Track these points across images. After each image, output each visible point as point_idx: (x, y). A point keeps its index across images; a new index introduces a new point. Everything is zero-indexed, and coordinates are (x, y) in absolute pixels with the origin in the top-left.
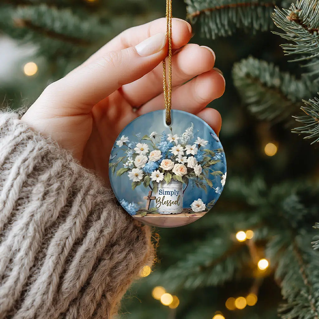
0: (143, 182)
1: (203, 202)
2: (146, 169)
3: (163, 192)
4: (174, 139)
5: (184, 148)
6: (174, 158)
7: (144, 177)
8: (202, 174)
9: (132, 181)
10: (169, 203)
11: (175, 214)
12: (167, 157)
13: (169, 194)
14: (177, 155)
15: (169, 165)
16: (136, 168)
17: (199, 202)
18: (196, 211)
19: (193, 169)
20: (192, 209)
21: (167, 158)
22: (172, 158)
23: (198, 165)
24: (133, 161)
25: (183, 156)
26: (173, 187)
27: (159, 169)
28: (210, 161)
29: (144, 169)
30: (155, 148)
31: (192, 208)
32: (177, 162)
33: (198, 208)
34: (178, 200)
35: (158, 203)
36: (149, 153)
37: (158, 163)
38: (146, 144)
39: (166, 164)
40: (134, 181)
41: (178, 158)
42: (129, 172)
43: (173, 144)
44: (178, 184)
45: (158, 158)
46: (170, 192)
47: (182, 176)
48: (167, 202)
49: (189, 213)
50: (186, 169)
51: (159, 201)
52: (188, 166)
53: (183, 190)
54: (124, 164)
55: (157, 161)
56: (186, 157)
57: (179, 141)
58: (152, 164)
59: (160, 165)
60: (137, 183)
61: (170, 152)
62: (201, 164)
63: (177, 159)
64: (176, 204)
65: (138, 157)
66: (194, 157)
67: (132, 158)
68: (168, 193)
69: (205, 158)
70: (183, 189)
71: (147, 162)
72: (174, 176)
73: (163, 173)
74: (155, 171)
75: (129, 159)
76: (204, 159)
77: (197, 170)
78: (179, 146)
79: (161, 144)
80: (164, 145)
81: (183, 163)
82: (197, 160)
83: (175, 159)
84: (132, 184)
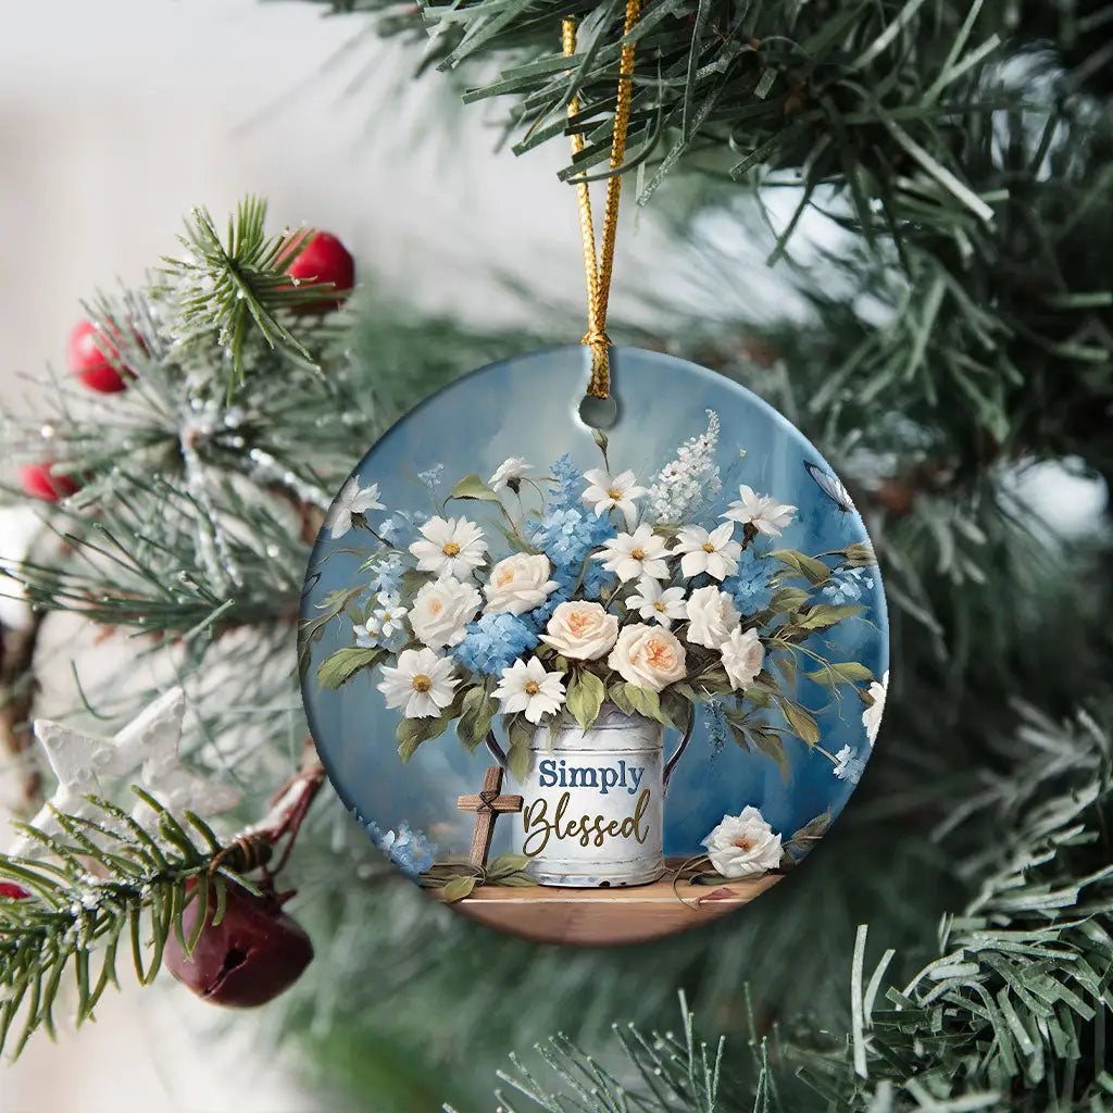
0: (458, 721)
1: (768, 826)
2: (470, 652)
3: (559, 774)
4: (616, 498)
5: (672, 542)
6: (616, 597)
7: (460, 692)
8: (763, 677)
9: (397, 714)
10: (591, 831)
11: (623, 886)
12: (582, 589)
13: (594, 784)
14: (634, 581)
15: (589, 630)
16: (417, 645)
17: (751, 822)
18: (733, 872)
19: (717, 654)
20: (709, 862)
21: (579, 593)
22: (605, 595)
23: (744, 631)
24: (403, 611)
25: (664, 584)
26: (614, 746)
27: (541, 650)
28: (805, 610)
29: (462, 651)
30: (518, 546)
31: (711, 857)
32: (633, 617)
33: (745, 858)
34: (639, 815)
35: (532, 830)
36: (486, 570)
37: (536, 619)
38: (473, 524)
39: (577, 624)
40: (409, 714)
41: (637, 593)
42: (385, 670)
43: (614, 524)
44: (636, 733)
45: (535, 596)
46: (599, 774)
47: (661, 687)
48: (583, 827)
49: (697, 881)
50: (681, 650)
51: (540, 819)
52: (690, 638)
53: (662, 762)
54: (356, 629)
55: (530, 612)
56: (683, 592)
57: (642, 505)
58: (505, 623)
59: (545, 632)
60: (424, 728)
61: (600, 563)
62: (758, 627)
63: (631, 603)
64: (626, 836)
65: (427, 593)
66: (720, 590)
67: (396, 595)
68: (585, 777)
69: (782, 595)
70: (667, 756)
71: (479, 616)
72: (617, 689)
73: (561, 674)
74: (519, 662)
75: (382, 598)
76: (774, 600)
77: (739, 657)
78: (644, 532)
79: (548, 523)
80: (566, 527)
81: (667, 624)
82: (739, 605)
83: (622, 598)
84: (400, 732)
